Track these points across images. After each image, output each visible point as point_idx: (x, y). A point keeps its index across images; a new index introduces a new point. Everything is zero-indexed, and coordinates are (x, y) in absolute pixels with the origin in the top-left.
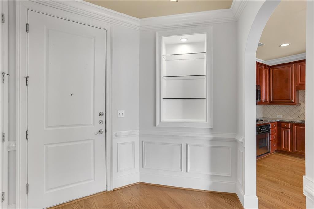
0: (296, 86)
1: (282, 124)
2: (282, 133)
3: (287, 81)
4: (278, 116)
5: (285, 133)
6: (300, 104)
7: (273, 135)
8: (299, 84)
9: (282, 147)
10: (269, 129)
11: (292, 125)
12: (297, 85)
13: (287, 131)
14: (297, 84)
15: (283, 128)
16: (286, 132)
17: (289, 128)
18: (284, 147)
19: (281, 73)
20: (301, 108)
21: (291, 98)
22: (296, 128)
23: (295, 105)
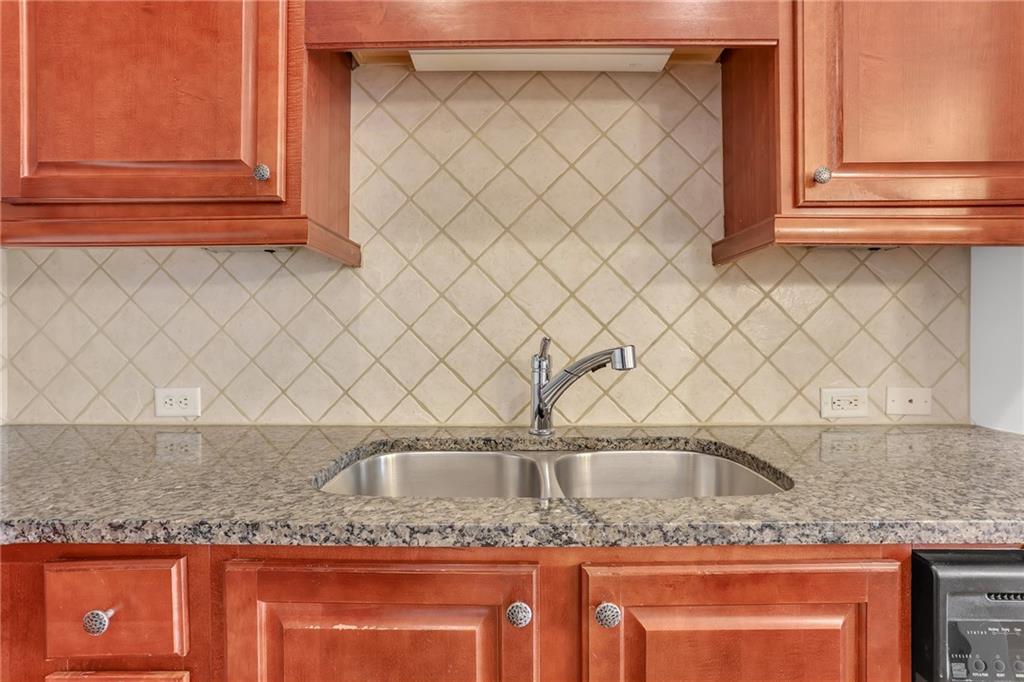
6: (357, 244)
15: (83, 665)
20: (366, 296)
21: (256, 138)
22: (277, 633)
23: (295, 241)
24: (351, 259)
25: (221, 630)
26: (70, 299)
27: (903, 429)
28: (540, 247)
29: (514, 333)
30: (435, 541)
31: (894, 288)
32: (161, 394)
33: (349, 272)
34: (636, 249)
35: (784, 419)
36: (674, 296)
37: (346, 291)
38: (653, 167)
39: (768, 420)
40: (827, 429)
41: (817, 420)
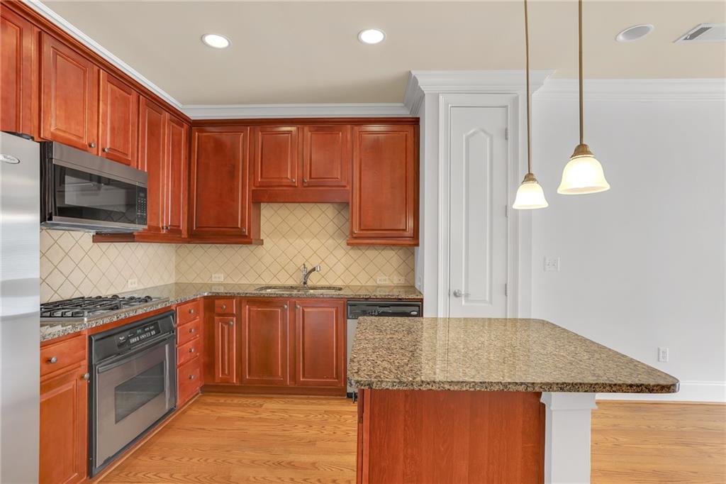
0: (253, 190)
1: (217, 302)
2: (216, 330)
3: (232, 173)
4: (215, 277)
5: (223, 329)
6: (262, 240)
7: (190, 345)
8: (258, 185)
9: (217, 375)
10: (172, 330)
11: (241, 302)
12: (254, 188)
13: (228, 323)
14: (254, 185)
15: (220, 315)
16: (226, 327)
17: (233, 315)
18: (222, 374)
19: (219, 146)
20: (264, 252)
21: (242, 223)
22: (249, 310)
23: (250, 243)
24: (261, 243)
25: (241, 311)
26: (190, 251)
27: (397, 287)
28: (307, 241)
29: (299, 261)
30: (273, 296)
31: (396, 251)
32: (213, 276)
33: (260, 246)
34: (331, 241)
35: (367, 284)
36: (340, 253)
37: (259, 251)
38: (335, 221)
39: (363, 284)
40: (378, 287)
41: (376, 285)
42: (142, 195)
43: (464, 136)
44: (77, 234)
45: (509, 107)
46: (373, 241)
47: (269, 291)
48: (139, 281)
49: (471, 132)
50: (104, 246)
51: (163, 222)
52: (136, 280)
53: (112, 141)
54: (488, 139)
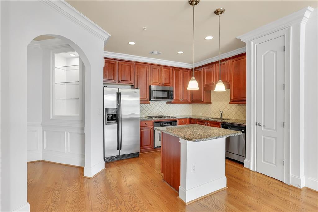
0: (204, 87)
6: (211, 103)
8: (205, 85)
20: (212, 106)
42: (172, 92)
43: (263, 55)
44: (163, 102)
45: (285, 35)
46: (239, 102)
47: (210, 119)
48: (179, 113)
49: (266, 53)
50: (169, 105)
51: (181, 98)
52: (178, 113)
53: (165, 81)
54: (274, 54)
